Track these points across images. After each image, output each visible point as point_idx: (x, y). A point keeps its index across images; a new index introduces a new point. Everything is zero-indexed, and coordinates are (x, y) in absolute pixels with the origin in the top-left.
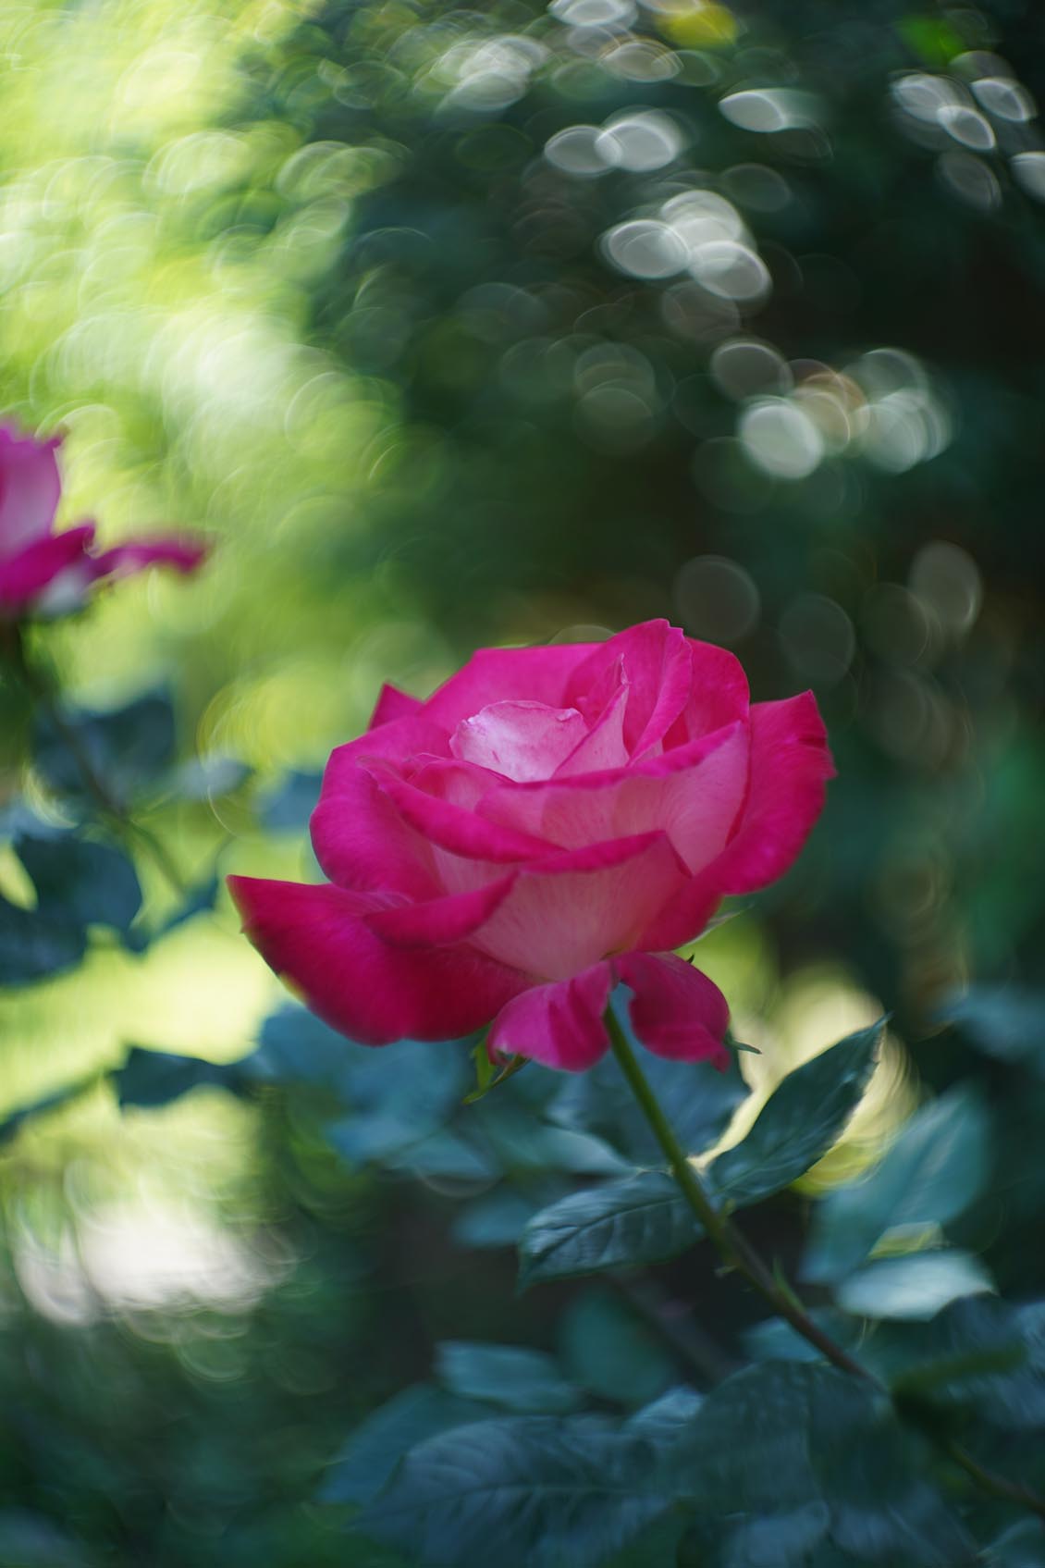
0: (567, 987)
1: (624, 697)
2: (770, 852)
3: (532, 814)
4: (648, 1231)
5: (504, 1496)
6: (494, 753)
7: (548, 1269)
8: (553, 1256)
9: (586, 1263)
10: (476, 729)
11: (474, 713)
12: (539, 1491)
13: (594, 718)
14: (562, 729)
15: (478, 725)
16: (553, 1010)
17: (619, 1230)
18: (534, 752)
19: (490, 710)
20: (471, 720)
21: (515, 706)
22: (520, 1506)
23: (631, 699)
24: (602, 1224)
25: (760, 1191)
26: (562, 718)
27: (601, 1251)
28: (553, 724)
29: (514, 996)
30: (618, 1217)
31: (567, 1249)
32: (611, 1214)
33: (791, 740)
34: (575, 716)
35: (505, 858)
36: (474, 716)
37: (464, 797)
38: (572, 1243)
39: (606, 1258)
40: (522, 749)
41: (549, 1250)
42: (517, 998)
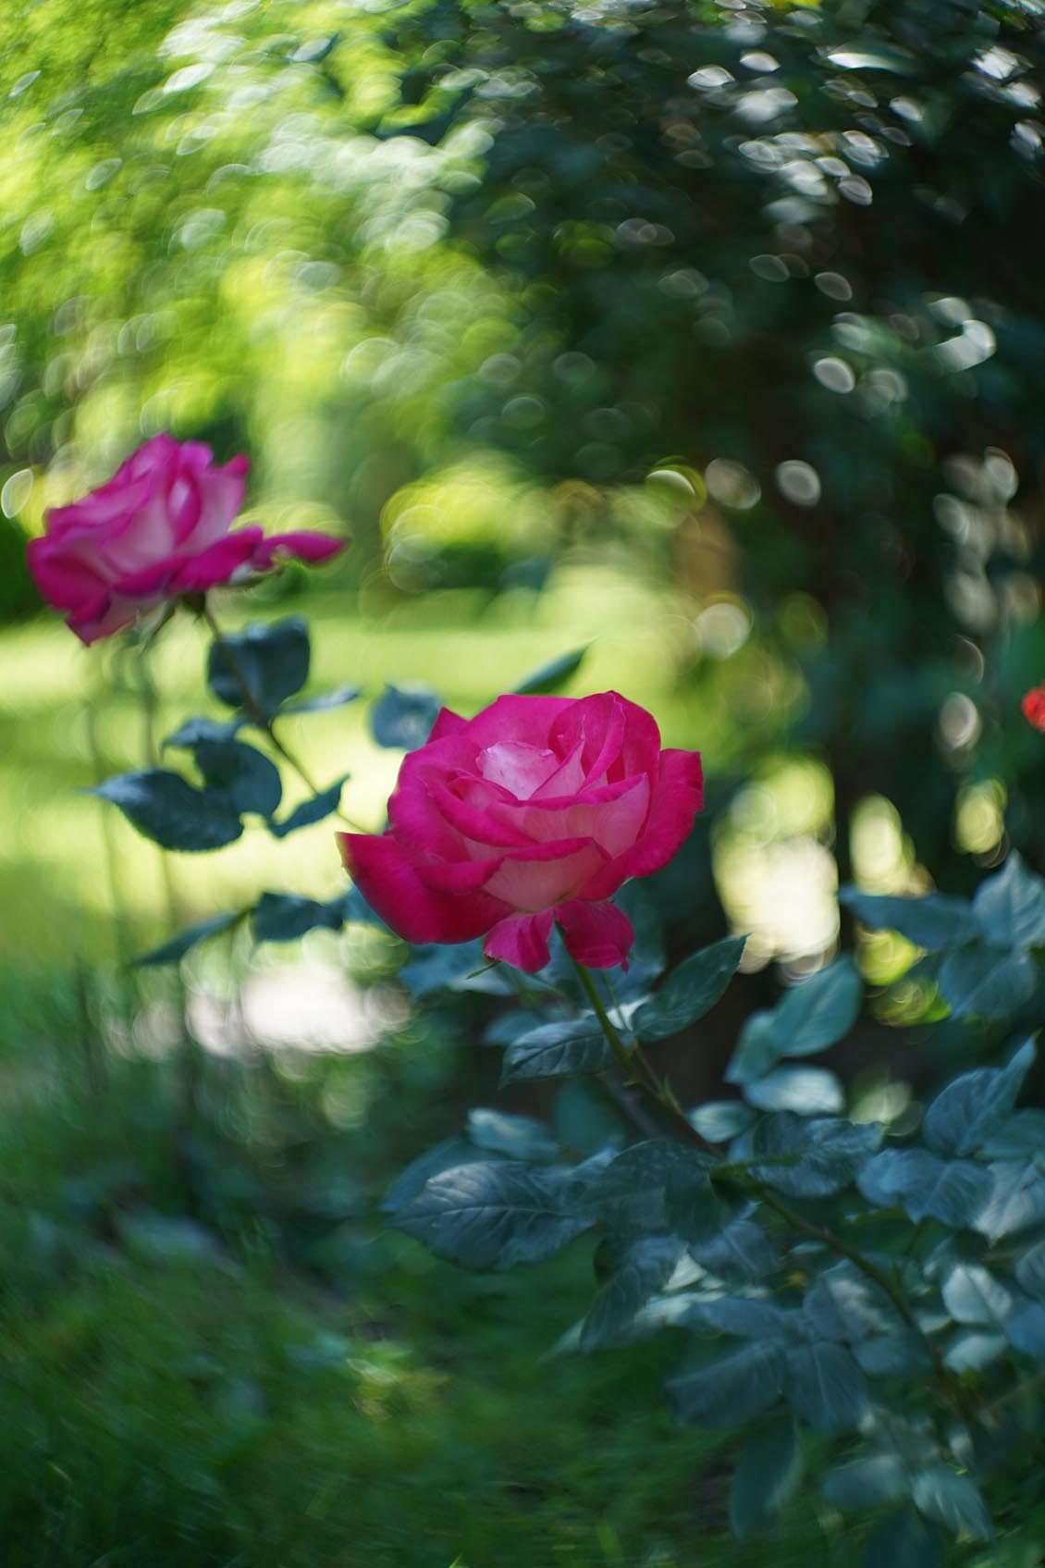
0: (530, 922)
1: (582, 747)
2: (657, 853)
3: (518, 816)
4: (585, 1055)
5: (488, 1210)
6: (501, 772)
7: (519, 1074)
8: (524, 1066)
9: (544, 1073)
10: (491, 756)
11: (492, 745)
12: (512, 1209)
13: (562, 756)
14: (543, 761)
15: (493, 754)
16: (521, 934)
17: (566, 1054)
18: (526, 772)
19: (501, 744)
20: (489, 750)
21: (515, 744)
22: (499, 1217)
23: (586, 746)
24: (556, 1048)
25: (661, 1033)
26: (543, 754)
27: (554, 1066)
28: (538, 757)
29: (499, 920)
30: (568, 1044)
31: (532, 1063)
32: (564, 1042)
33: (682, 781)
34: (550, 755)
35: (499, 844)
36: (491, 746)
37: (480, 800)
38: (536, 1059)
39: (557, 1070)
40: (519, 770)
41: (522, 1062)
42: (502, 922)
